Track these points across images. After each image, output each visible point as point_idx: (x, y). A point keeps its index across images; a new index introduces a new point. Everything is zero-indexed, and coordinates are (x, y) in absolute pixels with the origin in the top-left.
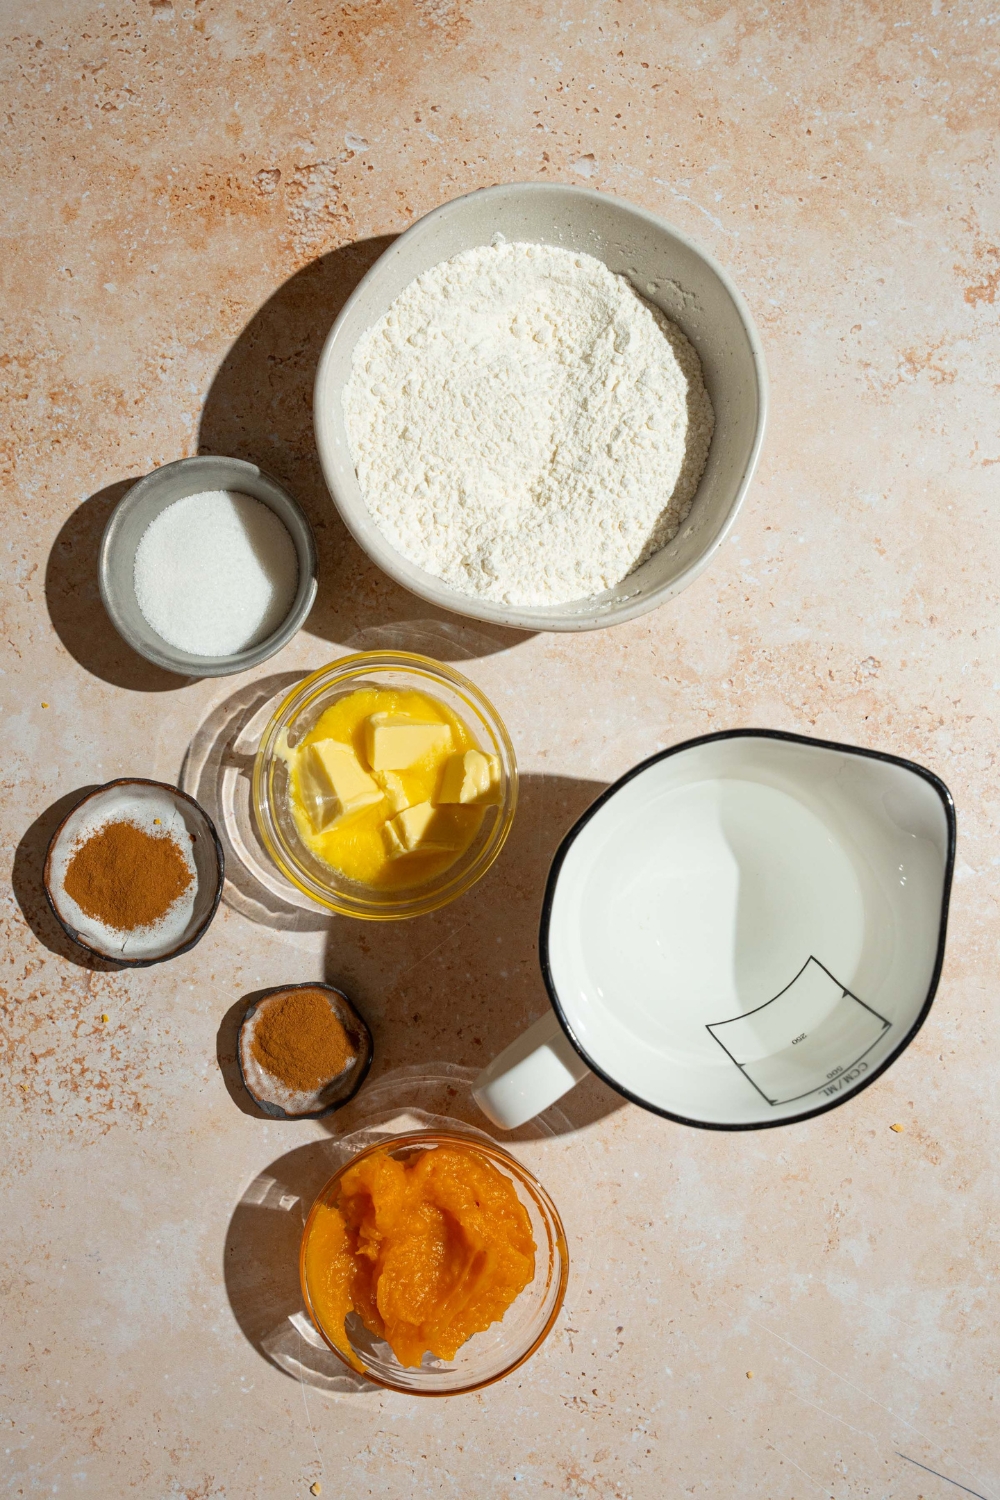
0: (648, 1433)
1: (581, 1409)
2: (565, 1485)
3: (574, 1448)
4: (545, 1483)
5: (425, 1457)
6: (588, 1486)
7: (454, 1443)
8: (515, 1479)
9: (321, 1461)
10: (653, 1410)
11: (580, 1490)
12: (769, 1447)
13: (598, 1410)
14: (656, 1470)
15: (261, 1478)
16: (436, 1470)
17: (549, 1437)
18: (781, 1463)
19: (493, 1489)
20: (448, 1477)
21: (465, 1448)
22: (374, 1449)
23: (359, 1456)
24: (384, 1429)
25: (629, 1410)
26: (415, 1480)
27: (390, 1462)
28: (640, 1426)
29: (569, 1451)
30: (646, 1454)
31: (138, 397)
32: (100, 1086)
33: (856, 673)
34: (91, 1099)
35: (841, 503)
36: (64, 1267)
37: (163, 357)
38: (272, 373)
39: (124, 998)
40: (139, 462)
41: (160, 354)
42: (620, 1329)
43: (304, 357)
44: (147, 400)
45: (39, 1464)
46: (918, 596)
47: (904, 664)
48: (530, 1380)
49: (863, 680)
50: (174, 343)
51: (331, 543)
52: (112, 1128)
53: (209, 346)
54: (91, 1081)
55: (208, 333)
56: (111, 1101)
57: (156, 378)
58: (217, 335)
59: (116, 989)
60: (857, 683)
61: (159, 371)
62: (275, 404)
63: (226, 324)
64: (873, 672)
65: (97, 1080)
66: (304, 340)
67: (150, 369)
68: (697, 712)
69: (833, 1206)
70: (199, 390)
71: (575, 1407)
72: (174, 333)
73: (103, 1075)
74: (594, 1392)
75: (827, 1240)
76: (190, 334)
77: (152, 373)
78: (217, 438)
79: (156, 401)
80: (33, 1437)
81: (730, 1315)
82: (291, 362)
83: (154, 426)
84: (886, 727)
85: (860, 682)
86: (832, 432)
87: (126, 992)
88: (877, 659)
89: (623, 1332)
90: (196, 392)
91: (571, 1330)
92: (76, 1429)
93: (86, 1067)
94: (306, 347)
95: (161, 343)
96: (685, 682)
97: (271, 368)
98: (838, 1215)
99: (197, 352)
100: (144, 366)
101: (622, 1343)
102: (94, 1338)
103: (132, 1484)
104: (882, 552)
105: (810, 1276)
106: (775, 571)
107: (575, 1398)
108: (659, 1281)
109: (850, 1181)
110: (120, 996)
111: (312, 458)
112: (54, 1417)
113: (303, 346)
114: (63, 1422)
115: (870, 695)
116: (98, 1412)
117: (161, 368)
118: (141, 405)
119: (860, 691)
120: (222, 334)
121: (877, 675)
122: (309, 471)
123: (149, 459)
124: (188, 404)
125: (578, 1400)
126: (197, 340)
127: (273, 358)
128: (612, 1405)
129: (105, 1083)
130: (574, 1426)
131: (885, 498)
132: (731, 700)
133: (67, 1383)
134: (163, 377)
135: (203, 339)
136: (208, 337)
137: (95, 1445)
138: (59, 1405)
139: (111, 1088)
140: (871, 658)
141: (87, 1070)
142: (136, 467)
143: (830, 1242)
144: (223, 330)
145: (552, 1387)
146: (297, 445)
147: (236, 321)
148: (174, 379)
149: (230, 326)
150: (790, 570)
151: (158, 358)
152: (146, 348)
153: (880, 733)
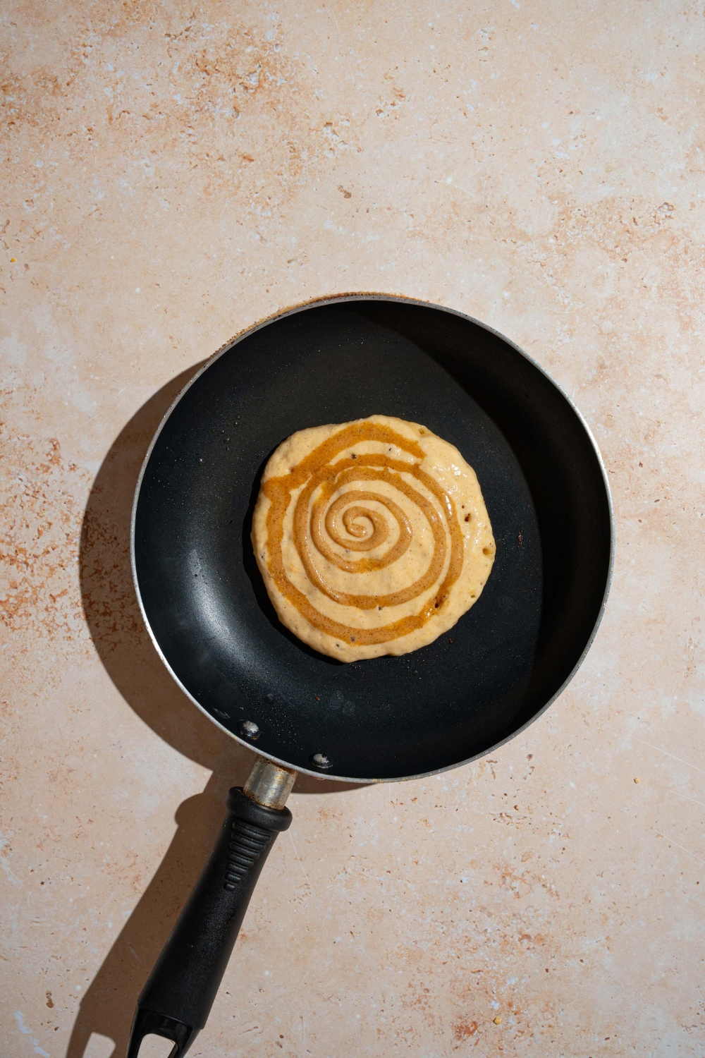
0: (561, 835)
1: (507, 822)
2: (501, 882)
3: (505, 853)
4: (485, 882)
5: (389, 872)
6: (519, 881)
7: (411, 859)
8: (461, 881)
9: (309, 883)
10: (563, 816)
11: (514, 884)
12: (659, 835)
13: (520, 821)
14: (571, 863)
15: (265, 902)
16: (400, 881)
17: (484, 846)
18: (670, 847)
19: (445, 890)
20: (409, 885)
21: (420, 862)
22: (349, 870)
23: (338, 877)
24: (355, 854)
25: (544, 819)
26: (384, 891)
27: (363, 879)
28: (555, 830)
29: (501, 855)
30: (561, 851)
31: (69, 80)
32: (105, 614)
33: (655, 217)
34: (100, 624)
35: (627, 84)
36: (95, 756)
37: (84, 46)
38: (170, 48)
39: (114, 544)
40: (76, 130)
41: (81, 44)
42: (530, 756)
43: (192, 31)
44: (76, 81)
45: (96, 907)
46: (698, 149)
47: (693, 205)
48: (464, 803)
49: (661, 222)
50: (91, 34)
51: (231, 172)
52: (118, 645)
53: (118, 32)
54: (98, 611)
55: (116, 22)
56: (115, 625)
57: (81, 64)
58: (124, 23)
59: (108, 538)
60: (657, 225)
61: (82, 57)
62: (175, 71)
63: (129, 13)
64: (668, 214)
65: (102, 609)
66: (191, 18)
67: (75, 56)
68: (532, 264)
69: (688, 641)
70: (115, 68)
71: (502, 821)
72: (90, 26)
73: (106, 605)
74: (515, 807)
75: (685, 668)
76: (103, 25)
77: (77, 59)
78: (133, 103)
79: (83, 81)
80: (88, 888)
81: (616, 735)
82: (183, 37)
83: (84, 101)
84: (683, 256)
85: (659, 223)
86: (613, 28)
87: (115, 538)
88: (670, 204)
89: (533, 758)
90: (113, 70)
91: (492, 761)
92: (120, 878)
93: (92, 600)
94: (193, 23)
95: (81, 35)
96: (519, 243)
97: (168, 44)
98: (692, 647)
99: (109, 38)
100: (70, 55)
101: (533, 767)
102: (125, 808)
103: (167, 916)
104: (664, 119)
105: (676, 698)
106: (580, 146)
107: (501, 814)
108: (556, 715)
109: (698, 619)
110: (112, 542)
111: (208, 109)
112: (102, 871)
113: (190, 23)
114: (109, 874)
115: (668, 233)
116: (134, 864)
117: (84, 54)
118: (72, 85)
119: (660, 231)
120: (127, 21)
121: (672, 216)
122: (207, 119)
123: (83, 127)
124: (108, 80)
125: (504, 815)
126: (108, 29)
127: (169, 35)
128: (531, 816)
129: (108, 611)
130: (503, 836)
131: (662, 74)
132: (558, 251)
133: (108, 844)
134: (86, 61)
135: (113, 28)
136: (117, 25)
137: (135, 889)
138: (105, 861)
139: (113, 614)
140: (666, 204)
141: (94, 602)
142: (74, 134)
143: (688, 669)
144: (127, 19)
145: (482, 808)
146: (196, 100)
147: (137, 10)
148: (95, 62)
149: (133, 14)
150: (592, 143)
151: (80, 47)
152: (70, 40)
153: (680, 262)
